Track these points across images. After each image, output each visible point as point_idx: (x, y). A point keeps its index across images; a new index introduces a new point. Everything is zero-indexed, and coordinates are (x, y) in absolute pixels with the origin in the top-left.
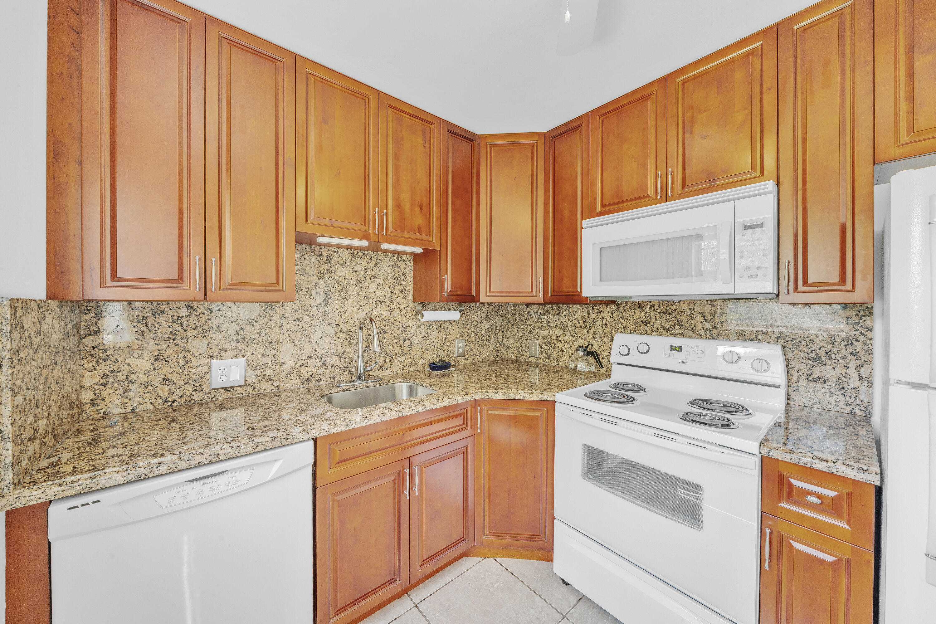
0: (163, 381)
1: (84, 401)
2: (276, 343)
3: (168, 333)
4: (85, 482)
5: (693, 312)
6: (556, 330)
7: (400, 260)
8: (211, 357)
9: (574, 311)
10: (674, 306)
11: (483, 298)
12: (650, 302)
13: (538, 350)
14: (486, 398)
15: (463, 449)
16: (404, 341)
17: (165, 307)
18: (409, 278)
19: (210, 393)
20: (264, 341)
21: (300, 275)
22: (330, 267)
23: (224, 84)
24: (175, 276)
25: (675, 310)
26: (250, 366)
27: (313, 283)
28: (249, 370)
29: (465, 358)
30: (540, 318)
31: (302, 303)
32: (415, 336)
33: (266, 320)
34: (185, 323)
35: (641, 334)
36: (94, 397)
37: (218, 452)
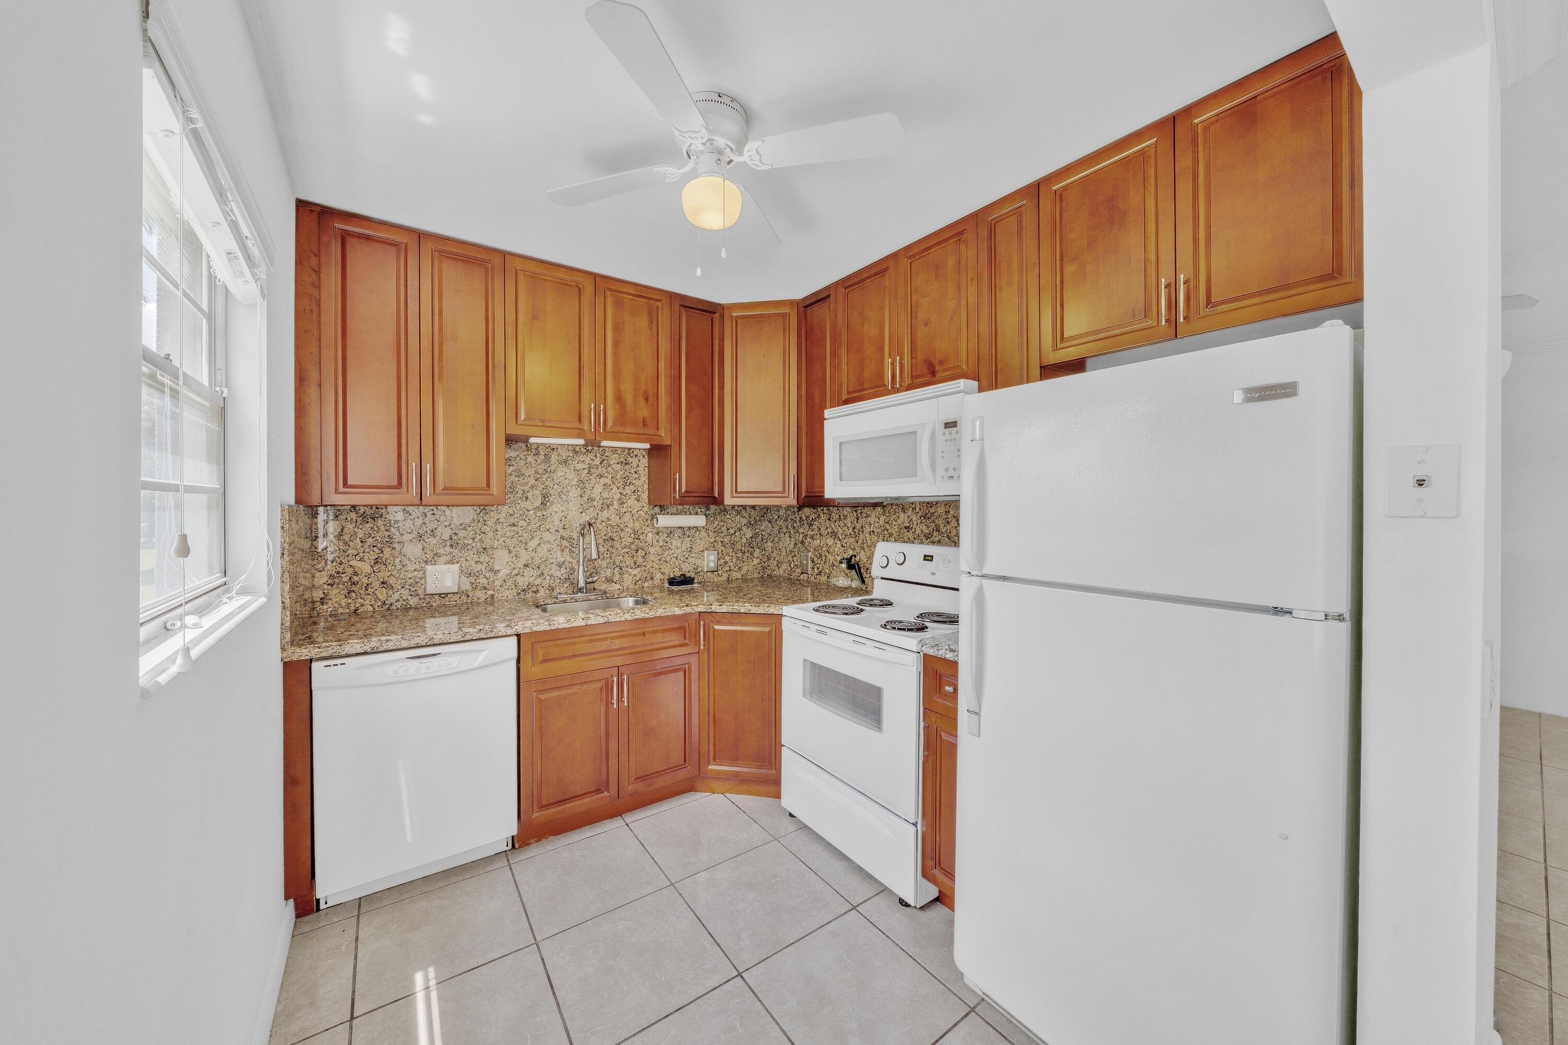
0: (382, 584)
1: (315, 599)
2: (491, 549)
3: (386, 536)
4: (335, 648)
5: (949, 516)
6: (827, 539)
7: (631, 455)
8: (426, 562)
9: (844, 515)
10: (933, 508)
11: (729, 500)
12: (912, 504)
13: (810, 565)
14: (709, 611)
15: (684, 666)
16: (637, 551)
17: (383, 511)
18: (643, 476)
19: (424, 599)
20: (478, 547)
21: (516, 476)
22: (549, 466)
23: (436, 296)
24: (395, 483)
25: (933, 513)
26: (463, 573)
27: (530, 485)
28: (463, 577)
29: (719, 574)
30: (811, 525)
31: (518, 507)
32: (651, 545)
33: (480, 525)
34: (401, 527)
35: (904, 542)
36: (323, 596)
37: (432, 636)
